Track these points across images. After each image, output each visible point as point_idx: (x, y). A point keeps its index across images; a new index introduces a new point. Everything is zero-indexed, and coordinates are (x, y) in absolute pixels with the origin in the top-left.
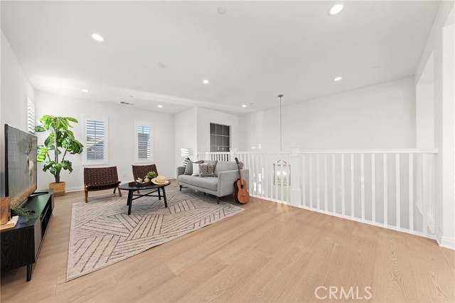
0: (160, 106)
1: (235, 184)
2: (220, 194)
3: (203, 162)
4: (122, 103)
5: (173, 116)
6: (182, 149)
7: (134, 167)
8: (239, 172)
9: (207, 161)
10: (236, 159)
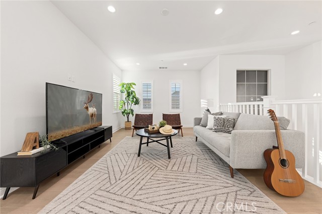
0: (185, 64)
1: (267, 154)
2: (236, 163)
3: (222, 114)
4: (160, 68)
5: (199, 71)
6: (202, 101)
7: (164, 115)
8: (277, 134)
9: (227, 113)
10: (271, 112)
